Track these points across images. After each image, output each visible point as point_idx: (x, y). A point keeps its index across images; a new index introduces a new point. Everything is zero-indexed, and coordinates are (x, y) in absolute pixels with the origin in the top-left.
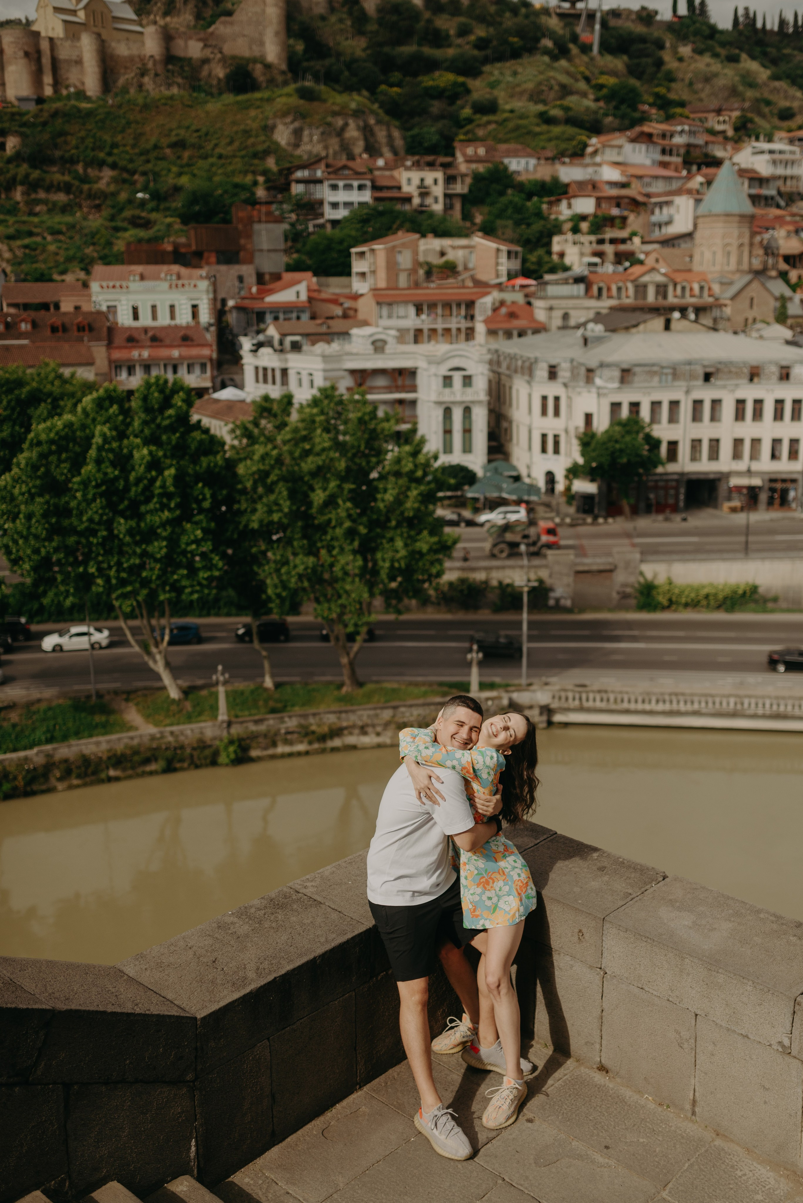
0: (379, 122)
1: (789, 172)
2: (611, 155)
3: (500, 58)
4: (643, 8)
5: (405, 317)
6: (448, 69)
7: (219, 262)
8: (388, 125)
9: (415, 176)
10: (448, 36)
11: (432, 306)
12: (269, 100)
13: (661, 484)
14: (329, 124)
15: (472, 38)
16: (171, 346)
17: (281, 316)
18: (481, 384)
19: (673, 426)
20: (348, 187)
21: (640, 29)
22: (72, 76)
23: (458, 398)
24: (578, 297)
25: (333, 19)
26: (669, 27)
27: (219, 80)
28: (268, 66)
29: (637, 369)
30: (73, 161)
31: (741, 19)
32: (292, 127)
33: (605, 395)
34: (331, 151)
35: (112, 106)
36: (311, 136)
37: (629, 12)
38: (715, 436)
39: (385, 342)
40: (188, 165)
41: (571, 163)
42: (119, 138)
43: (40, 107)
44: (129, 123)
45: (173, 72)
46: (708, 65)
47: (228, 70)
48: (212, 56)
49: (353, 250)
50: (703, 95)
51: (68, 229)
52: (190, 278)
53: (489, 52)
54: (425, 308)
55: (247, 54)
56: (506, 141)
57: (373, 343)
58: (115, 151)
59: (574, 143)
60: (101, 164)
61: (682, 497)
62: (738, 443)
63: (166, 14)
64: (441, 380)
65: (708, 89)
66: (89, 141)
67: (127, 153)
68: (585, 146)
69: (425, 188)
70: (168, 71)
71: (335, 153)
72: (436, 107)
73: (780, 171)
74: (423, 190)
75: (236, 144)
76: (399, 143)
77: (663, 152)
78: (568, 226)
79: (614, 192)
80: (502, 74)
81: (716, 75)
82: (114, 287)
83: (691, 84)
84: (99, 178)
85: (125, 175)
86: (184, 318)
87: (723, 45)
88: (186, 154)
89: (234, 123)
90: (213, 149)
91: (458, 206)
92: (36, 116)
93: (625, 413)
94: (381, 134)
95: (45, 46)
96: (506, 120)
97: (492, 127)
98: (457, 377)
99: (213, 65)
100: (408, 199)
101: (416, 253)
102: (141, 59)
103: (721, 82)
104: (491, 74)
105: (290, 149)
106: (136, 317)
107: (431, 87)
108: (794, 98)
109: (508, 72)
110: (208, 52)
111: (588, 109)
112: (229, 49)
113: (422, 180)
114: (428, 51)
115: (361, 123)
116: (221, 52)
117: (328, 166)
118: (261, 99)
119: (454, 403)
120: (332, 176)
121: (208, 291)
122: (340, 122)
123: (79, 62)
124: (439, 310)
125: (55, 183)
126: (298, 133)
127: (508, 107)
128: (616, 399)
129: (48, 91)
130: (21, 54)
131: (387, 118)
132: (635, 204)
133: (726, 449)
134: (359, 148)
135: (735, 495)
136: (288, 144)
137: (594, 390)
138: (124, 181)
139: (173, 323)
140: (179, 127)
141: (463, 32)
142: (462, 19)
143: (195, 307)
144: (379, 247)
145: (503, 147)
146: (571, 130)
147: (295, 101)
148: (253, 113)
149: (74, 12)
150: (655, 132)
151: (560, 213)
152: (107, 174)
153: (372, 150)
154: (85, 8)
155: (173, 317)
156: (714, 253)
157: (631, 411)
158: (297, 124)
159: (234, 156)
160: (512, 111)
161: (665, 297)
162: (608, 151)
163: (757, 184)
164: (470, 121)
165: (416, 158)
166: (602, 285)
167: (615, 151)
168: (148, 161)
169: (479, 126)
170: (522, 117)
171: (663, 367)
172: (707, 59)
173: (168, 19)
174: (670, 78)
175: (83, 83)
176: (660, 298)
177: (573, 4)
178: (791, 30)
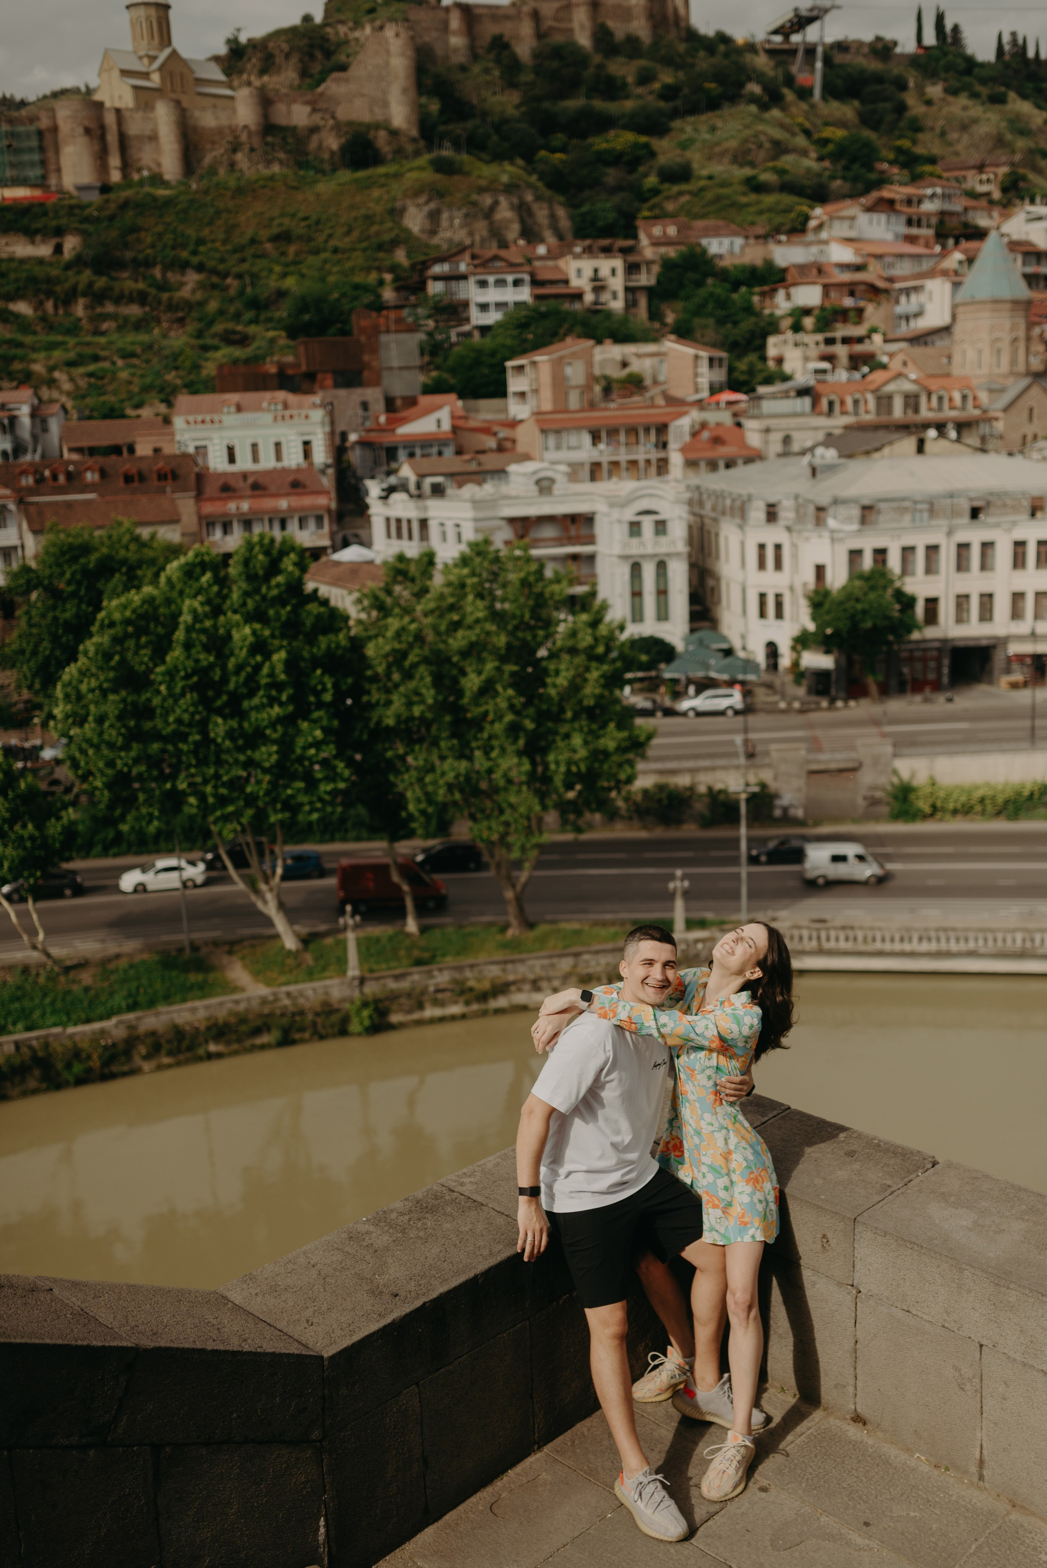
0: (538, 198)
2: (841, 229)
3: (693, 110)
4: (878, 39)
5: (578, 447)
6: (626, 127)
7: (337, 385)
8: (550, 202)
9: (587, 266)
10: (625, 85)
11: (613, 432)
12: (397, 176)
13: (917, 654)
14: (474, 204)
15: (657, 86)
16: (277, 495)
17: (418, 452)
18: (678, 532)
19: (931, 578)
20: (501, 283)
21: (874, 65)
22: (145, 156)
23: (650, 550)
24: (802, 415)
25: (476, 69)
26: (913, 61)
27: (333, 153)
28: (394, 133)
29: (883, 506)
30: (148, 264)
31: (1007, 48)
32: (426, 209)
33: (841, 540)
34: (477, 238)
35: (196, 192)
36: (451, 219)
37: (860, 44)
38: (987, 590)
39: (552, 481)
40: (295, 263)
41: (788, 241)
42: (206, 232)
43: (105, 196)
44: (218, 213)
45: (273, 145)
46: (965, 108)
47: (343, 140)
48: (322, 123)
49: (509, 364)
50: (959, 147)
51: (144, 351)
52: (300, 407)
53: (678, 103)
54: (604, 435)
55: (366, 118)
56: (703, 216)
57: (538, 482)
58: (202, 249)
59: (793, 215)
60: (184, 266)
61: (946, 671)
62: (1018, 597)
63: (263, 72)
64: (626, 528)
65: (965, 138)
66: (168, 238)
67: (216, 250)
68: (807, 218)
69: (600, 280)
70: (267, 144)
71: (483, 240)
72: (612, 176)
74: (598, 283)
75: (356, 234)
76: (565, 223)
77: (910, 223)
78: (786, 323)
79: (847, 277)
80: (696, 130)
81: (975, 121)
82: (203, 422)
83: (943, 134)
84: (182, 284)
85: (215, 279)
86: (293, 458)
87: (984, 81)
88: (292, 249)
89: (352, 207)
90: (326, 241)
91: (643, 302)
92: (100, 209)
93: (867, 562)
94: (541, 214)
95: (110, 119)
96: (702, 189)
97: (685, 199)
98: (648, 524)
99: (324, 134)
100: (578, 296)
101: (590, 364)
102: (233, 130)
103: (982, 129)
104: (682, 130)
105: (424, 237)
106: (232, 459)
107: (606, 151)
109: (704, 128)
110: (317, 119)
111: (809, 170)
112: (344, 113)
113: (596, 271)
114: (599, 104)
115: (516, 201)
116: (333, 117)
117: (474, 257)
118: (386, 175)
119: (643, 556)
120: (479, 270)
121: (323, 423)
122: (488, 200)
123: (153, 138)
124: (622, 438)
125: (126, 293)
126: (434, 217)
127: (705, 172)
128: (856, 545)
129: (116, 176)
130: (80, 130)
131: (548, 193)
132: (874, 292)
133: (1002, 606)
134: (513, 232)
135: (1015, 666)
136: (423, 231)
137: (826, 534)
138: (214, 287)
139: (279, 465)
140: (282, 215)
141: (645, 78)
142: (643, 62)
143: (307, 444)
144: (541, 358)
145: (700, 224)
146: (787, 199)
147: (429, 176)
148: (376, 193)
149: (146, 75)
150: (897, 197)
151: (777, 307)
152: (192, 278)
153: (530, 234)
154: (161, 69)
155: (279, 457)
156: (980, 352)
157: (875, 561)
158: (432, 205)
159: (354, 249)
160: (710, 178)
161: (916, 410)
162: (837, 224)
164: (655, 192)
165: (588, 242)
166: (833, 397)
167: (846, 224)
168: (243, 260)
169: (668, 198)
170: (723, 184)
171: (915, 502)
172: (963, 100)
173: (266, 78)
174: (916, 127)
175: (159, 165)
176: (910, 412)
177: (787, 36)
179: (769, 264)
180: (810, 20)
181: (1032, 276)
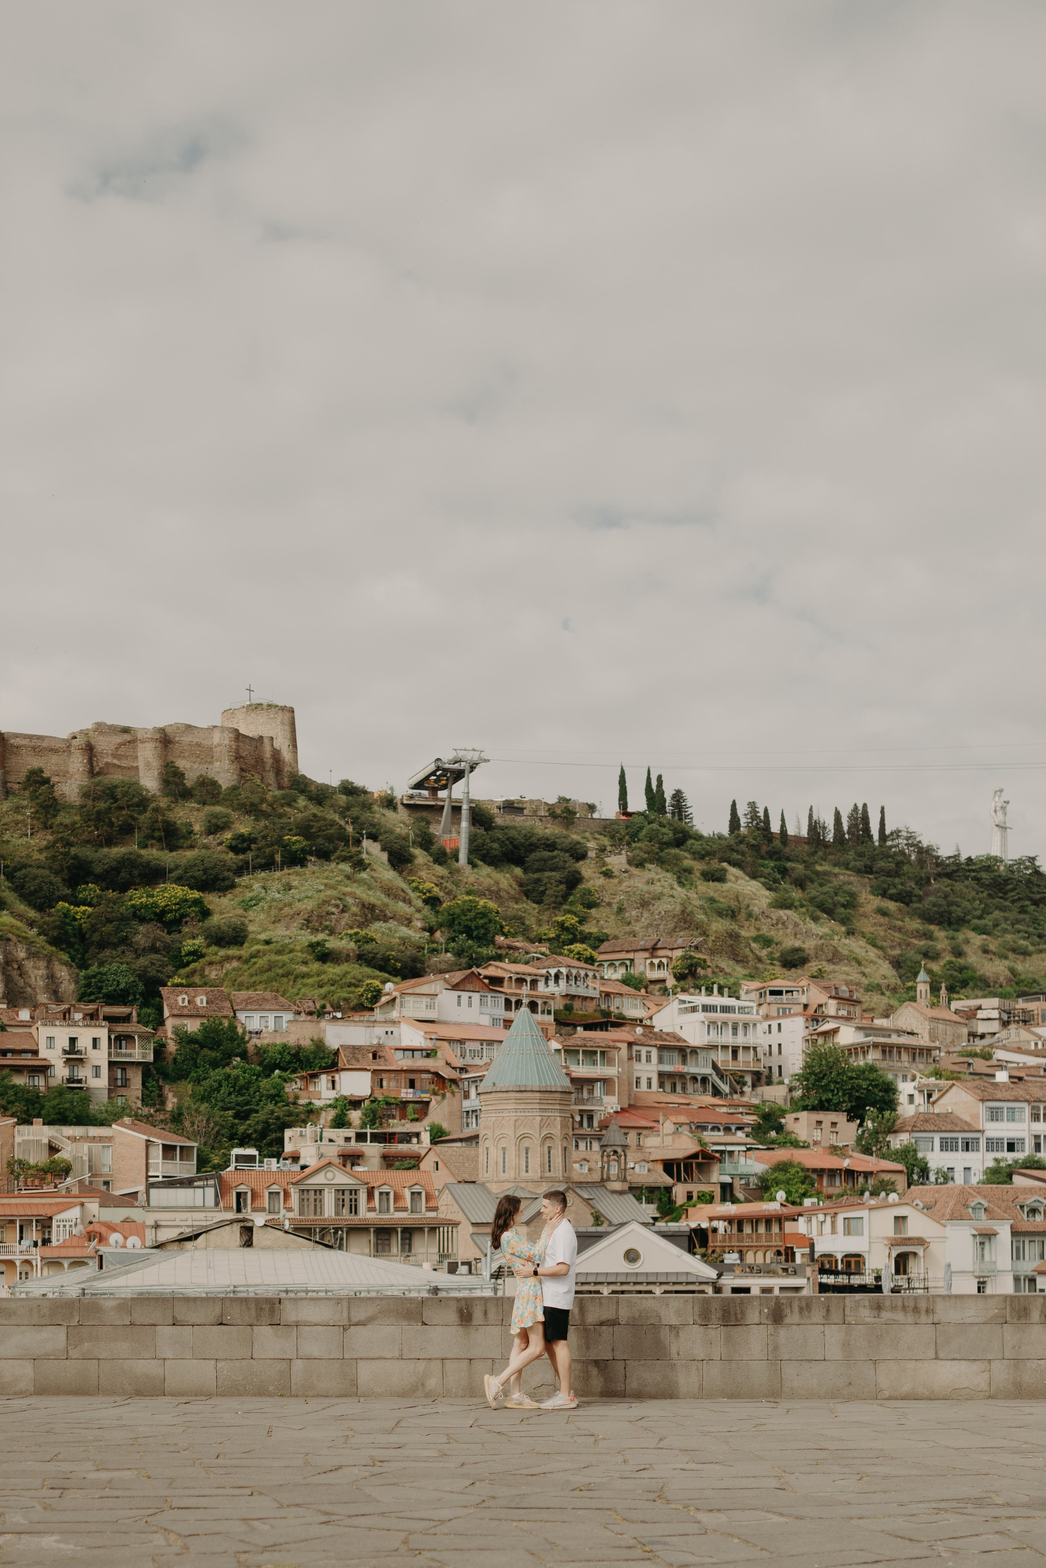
0: (31, 955)
1: (740, 1040)
2: (414, 1008)
3: (268, 865)
4: (563, 800)
6: (179, 880)
9: (62, 1034)
10: (189, 834)
15: (228, 835)
21: (550, 830)
24: (203, 1208)
26: (607, 828)
31: (743, 821)
37: (537, 804)
41: (346, 1020)
46: (651, 882)
50: (637, 927)
53: (249, 856)
56: (252, 986)
59: (361, 990)
65: (644, 918)
68: (377, 995)
69: (79, 1052)
72: (143, 934)
73: (727, 1038)
74: (73, 1056)
76: (68, 986)
77: (508, 1004)
79: (404, 1062)
80: (265, 887)
81: (658, 897)
83: (621, 910)
87: (699, 855)
91: (135, 1081)
94: (35, 973)
96: (254, 955)
97: (231, 965)
103: (663, 906)
104: (249, 887)
107: (145, 906)
108: (808, 934)
109: (275, 886)
111: (404, 940)
113: (72, 1040)
114: (154, 854)
127: (263, 937)
131: (50, 950)
132: (440, 1083)
141: (215, 827)
142: (216, 809)
145: (243, 995)
146: (356, 970)
150: (506, 976)
151: (316, 1096)
153: (14, 997)
156: (503, 1151)
160: (268, 942)
161: (354, 1209)
162: (410, 1001)
163: (676, 1056)
164: (197, 955)
166: (242, 1189)
167: (425, 1000)
169: (211, 963)
170: (282, 951)
172: (653, 871)
174: (588, 901)
176: (346, 1210)
177: (434, 791)
178: (830, 837)
179: (319, 1045)
180: (459, 775)
181: (670, 1075)
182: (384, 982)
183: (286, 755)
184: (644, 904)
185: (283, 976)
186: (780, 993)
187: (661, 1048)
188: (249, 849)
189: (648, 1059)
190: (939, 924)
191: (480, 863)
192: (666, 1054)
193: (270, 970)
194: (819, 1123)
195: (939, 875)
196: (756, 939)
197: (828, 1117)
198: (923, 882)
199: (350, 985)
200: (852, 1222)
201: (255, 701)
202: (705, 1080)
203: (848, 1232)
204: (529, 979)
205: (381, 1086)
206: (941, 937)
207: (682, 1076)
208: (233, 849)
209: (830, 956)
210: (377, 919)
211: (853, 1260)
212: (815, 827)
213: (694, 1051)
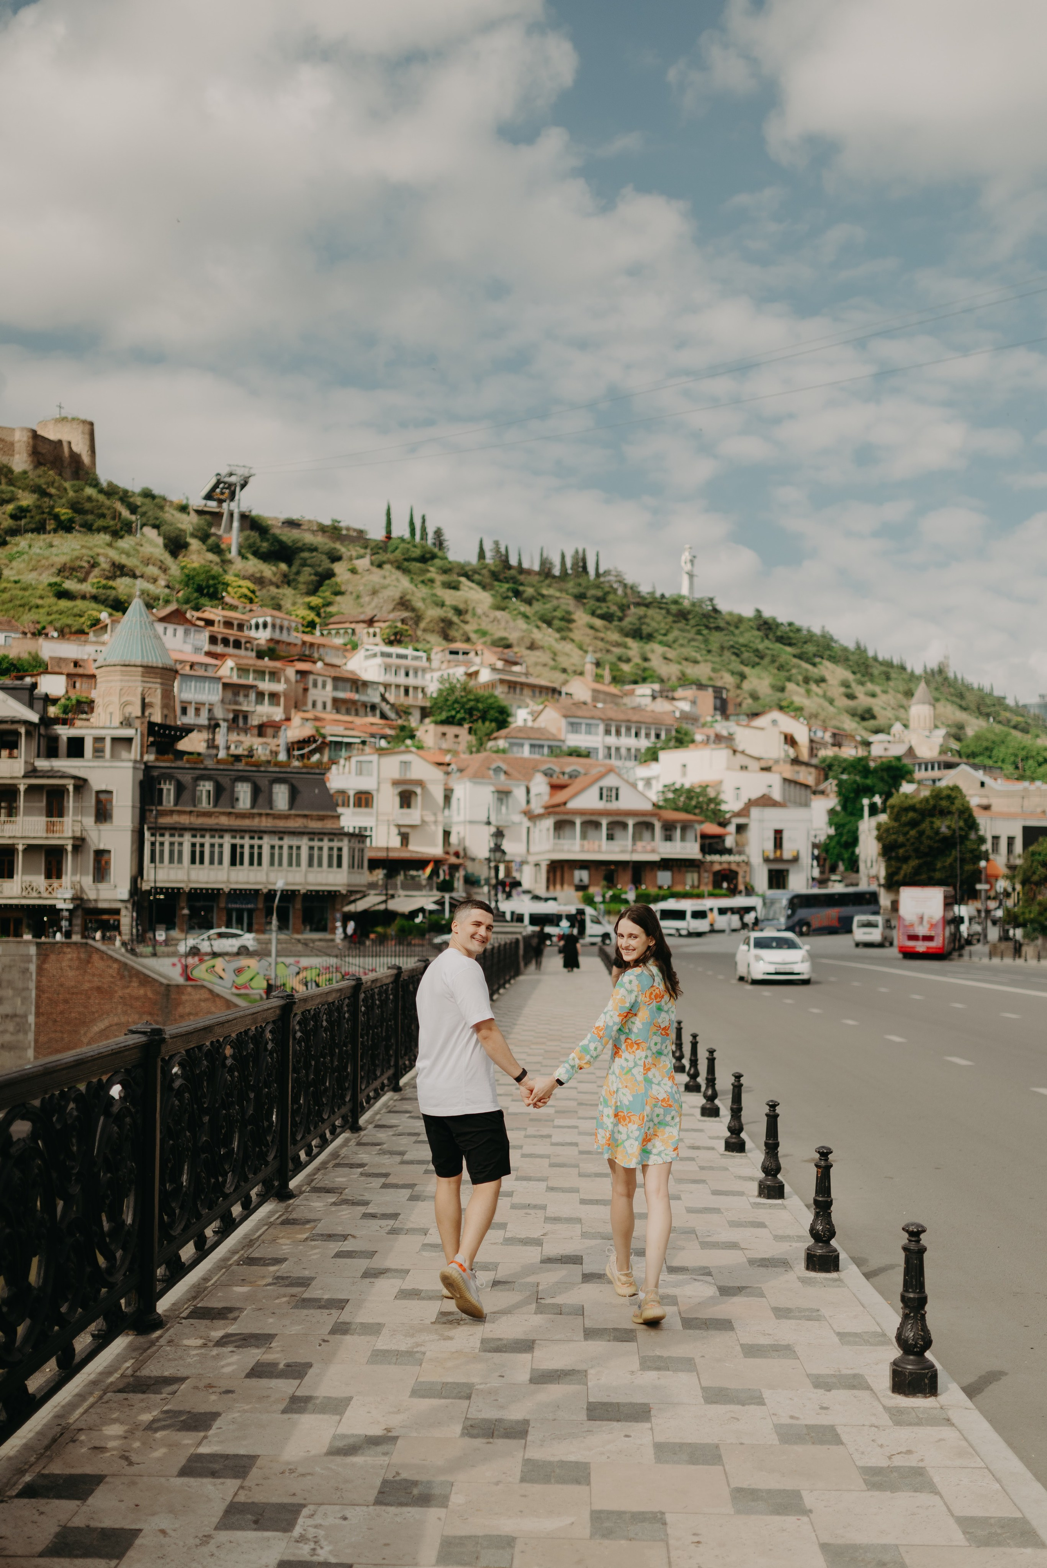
1: (411, 681)
4: (335, 522)
15: (12, 507)
53: (24, 523)
68: (95, 623)
73: (401, 680)
80: (31, 545)
81: (386, 587)
83: (358, 597)
109: (39, 544)
127: (14, 578)
156: (111, 714)
163: (349, 686)
177: (220, 502)
178: (557, 571)
179: (32, 657)
181: (344, 701)
182: (100, 612)
183: (86, 459)
184: (374, 592)
185: (20, 606)
186: (457, 653)
187: (336, 679)
188: (25, 517)
189: (324, 686)
190: (634, 637)
191: (250, 556)
192: (340, 684)
193: (11, 601)
194: (444, 734)
195: (637, 604)
196: (476, 632)
197: (451, 730)
198: (623, 608)
199: (75, 615)
200: (364, 766)
201: (63, 415)
202: (373, 707)
203: (360, 773)
204: (236, 623)
205: (74, 687)
206: (634, 647)
207: (354, 702)
208: (13, 517)
209: (528, 644)
210: (123, 575)
211: (363, 797)
212: (545, 564)
213: (365, 684)
